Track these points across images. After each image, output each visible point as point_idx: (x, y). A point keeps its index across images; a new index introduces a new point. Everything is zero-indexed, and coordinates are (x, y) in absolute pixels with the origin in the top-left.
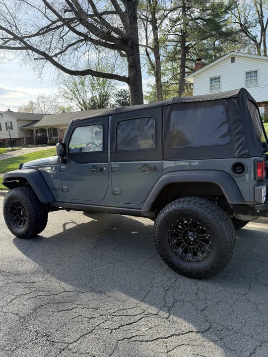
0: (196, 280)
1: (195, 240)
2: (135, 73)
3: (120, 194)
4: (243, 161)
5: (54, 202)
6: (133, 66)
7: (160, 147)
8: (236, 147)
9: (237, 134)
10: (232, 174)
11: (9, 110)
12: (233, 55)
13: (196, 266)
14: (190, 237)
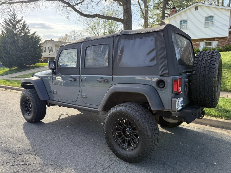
0: (129, 164)
1: (130, 134)
2: (128, 17)
3: (86, 97)
4: (164, 78)
5: (49, 100)
6: (126, 12)
7: (111, 66)
8: (160, 68)
9: (161, 58)
10: (156, 87)
11: (51, 39)
12: (197, 5)
13: (128, 153)
14: (127, 132)
